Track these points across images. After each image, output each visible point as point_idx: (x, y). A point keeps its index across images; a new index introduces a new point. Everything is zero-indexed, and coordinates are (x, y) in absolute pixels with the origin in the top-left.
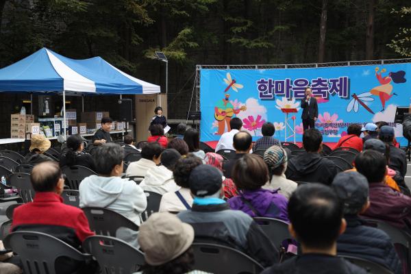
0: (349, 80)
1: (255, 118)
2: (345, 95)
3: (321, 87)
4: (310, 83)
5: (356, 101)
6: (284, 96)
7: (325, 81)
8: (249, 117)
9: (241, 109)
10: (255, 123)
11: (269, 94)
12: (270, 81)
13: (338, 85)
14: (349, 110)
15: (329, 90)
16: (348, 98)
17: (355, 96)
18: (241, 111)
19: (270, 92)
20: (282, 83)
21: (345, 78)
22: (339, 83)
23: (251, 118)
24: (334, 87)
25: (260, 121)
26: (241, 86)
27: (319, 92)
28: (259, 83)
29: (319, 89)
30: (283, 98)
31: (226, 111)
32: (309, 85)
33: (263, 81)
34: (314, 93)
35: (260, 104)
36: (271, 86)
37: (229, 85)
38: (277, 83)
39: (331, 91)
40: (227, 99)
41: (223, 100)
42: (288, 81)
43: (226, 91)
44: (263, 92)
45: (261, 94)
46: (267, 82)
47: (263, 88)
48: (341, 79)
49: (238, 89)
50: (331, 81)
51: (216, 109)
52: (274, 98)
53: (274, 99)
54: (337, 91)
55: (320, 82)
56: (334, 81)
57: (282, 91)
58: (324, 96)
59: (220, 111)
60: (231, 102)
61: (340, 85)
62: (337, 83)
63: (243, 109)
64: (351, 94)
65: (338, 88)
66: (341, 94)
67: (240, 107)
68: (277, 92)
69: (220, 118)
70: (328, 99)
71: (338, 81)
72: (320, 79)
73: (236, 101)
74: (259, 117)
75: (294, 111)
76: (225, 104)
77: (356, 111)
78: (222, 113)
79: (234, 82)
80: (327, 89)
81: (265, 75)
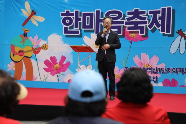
0: (174, 11)
1: (59, 60)
2: (168, 31)
3: (139, 20)
4: (125, 16)
5: (183, 38)
6: (93, 31)
7: (144, 13)
8: (51, 58)
9: (42, 48)
10: (58, 66)
11: (75, 29)
12: (77, 12)
13: (160, 18)
14: (173, 51)
15: (148, 25)
16: (172, 35)
17: (180, 33)
18: (42, 51)
19: (76, 27)
20: (91, 15)
21: (169, 9)
22: (160, 15)
23: (53, 59)
24: (155, 21)
25: (65, 63)
26: (41, 19)
27: (136, 27)
28: (63, 14)
29: (136, 24)
30: (92, 34)
31: (25, 50)
32: (124, 18)
33: (68, 12)
34: (129, 28)
35: (65, 42)
36: (77, 19)
37: (28, 17)
38: (85, 15)
39: (150, 26)
40: (25, 35)
41: (21, 36)
42: (98, 12)
43: (24, 25)
44: (68, 26)
45: (66, 28)
46: (72, 14)
47: (68, 21)
48: (164, 10)
49: (38, 22)
50: (151, 12)
51: (13, 47)
52: (81, 34)
53: (81, 36)
54: (158, 25)
55: (136, 14)
56: (155, 13)
57: (91, 26)
58: (142, 32)
59: (17, 50)
60: (30, 38)
61: (162, 18)
62: (158, 16)
63: (45, 47)
64: (177, 30)
65: (160, 22)
66: (163, 30)
67: (41, 45)
68: (85, 26)
69: (18, 58)
70: (146, 36)
71: (159, 12)
72: (136, 11)
73: (36, 37)
74: (63, 58)
75: (88, 49)
76: (23, 41)
77: (182, 52)
78: (20, 52)
79: (33, 13)
80: (146, 23)
81: (70, 5)
